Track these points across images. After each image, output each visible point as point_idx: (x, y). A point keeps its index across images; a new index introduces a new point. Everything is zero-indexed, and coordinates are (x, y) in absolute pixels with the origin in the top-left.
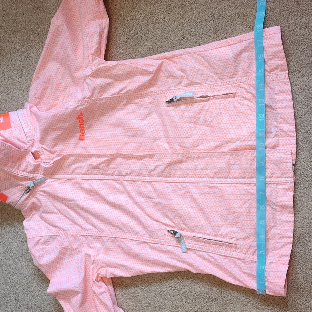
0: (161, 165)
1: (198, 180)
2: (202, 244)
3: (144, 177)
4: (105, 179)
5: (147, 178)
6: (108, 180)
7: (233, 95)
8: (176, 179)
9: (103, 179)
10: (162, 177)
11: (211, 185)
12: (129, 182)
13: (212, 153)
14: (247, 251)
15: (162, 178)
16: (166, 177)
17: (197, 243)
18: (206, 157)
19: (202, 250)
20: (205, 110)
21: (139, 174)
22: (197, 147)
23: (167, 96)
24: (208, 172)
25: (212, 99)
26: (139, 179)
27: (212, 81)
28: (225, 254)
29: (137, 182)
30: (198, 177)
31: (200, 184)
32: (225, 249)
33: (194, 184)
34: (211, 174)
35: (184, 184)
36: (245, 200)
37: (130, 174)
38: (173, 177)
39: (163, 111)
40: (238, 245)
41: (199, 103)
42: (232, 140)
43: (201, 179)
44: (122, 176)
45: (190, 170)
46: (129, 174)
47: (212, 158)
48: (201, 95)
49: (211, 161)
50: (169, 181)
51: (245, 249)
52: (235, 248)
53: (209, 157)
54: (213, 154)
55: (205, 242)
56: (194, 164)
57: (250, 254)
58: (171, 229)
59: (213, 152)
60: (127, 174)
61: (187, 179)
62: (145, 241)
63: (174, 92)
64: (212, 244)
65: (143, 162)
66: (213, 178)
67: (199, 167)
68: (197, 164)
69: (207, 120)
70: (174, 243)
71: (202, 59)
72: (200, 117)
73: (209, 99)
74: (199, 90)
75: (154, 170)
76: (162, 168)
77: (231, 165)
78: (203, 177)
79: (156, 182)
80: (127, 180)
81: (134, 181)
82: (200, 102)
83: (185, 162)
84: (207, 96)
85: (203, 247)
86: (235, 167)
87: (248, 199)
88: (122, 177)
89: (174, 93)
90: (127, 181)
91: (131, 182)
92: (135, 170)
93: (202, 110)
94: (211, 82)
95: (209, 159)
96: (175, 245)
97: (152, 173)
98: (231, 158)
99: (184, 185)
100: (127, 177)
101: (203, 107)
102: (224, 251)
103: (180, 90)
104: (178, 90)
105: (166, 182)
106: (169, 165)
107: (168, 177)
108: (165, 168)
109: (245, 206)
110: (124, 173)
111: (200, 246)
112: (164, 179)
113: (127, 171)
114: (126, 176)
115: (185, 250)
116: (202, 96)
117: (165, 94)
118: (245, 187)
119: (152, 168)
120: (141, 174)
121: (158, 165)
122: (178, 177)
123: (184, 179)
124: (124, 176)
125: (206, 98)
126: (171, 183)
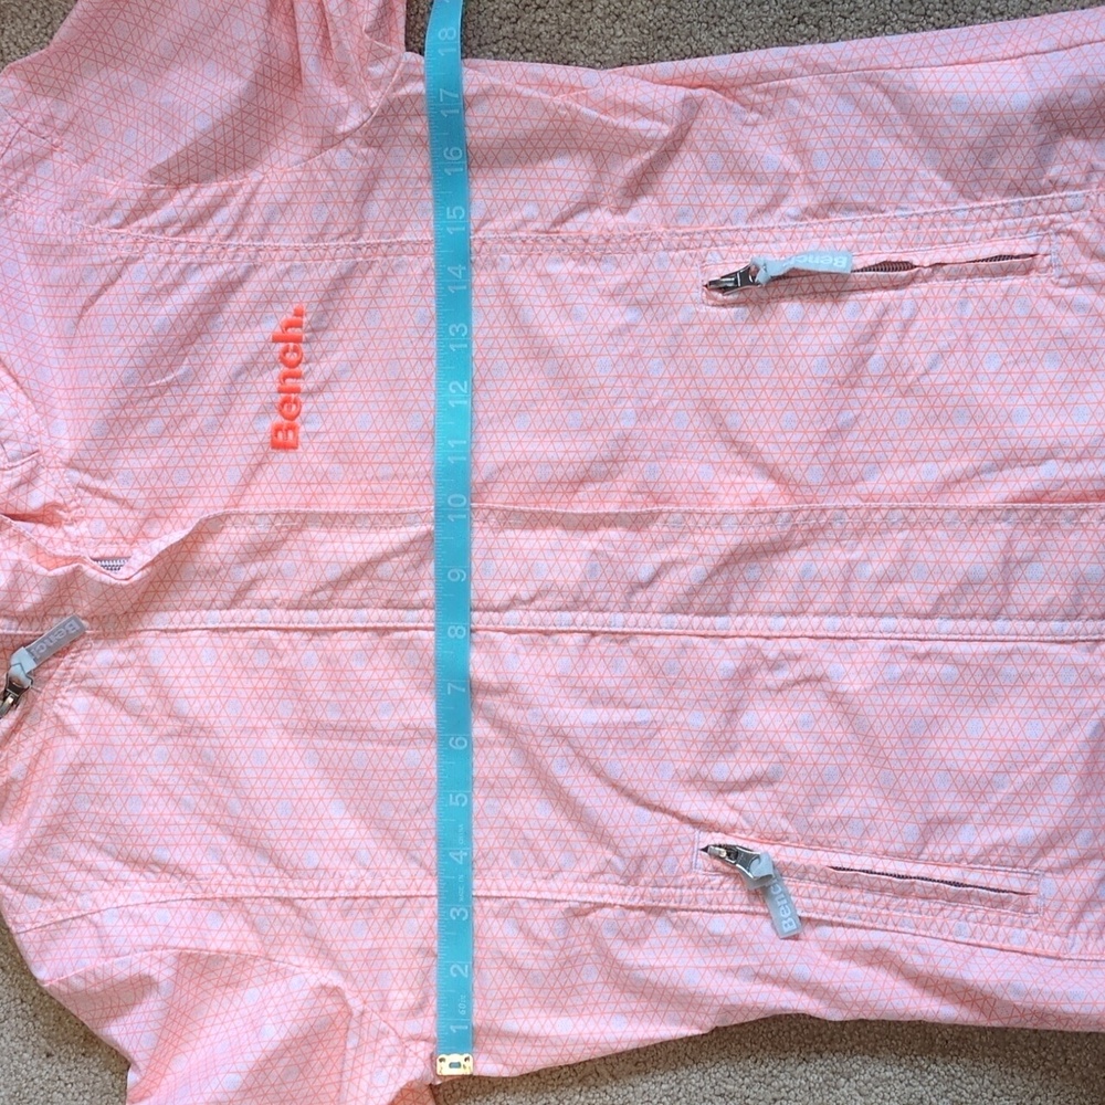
0: (685, 563)
1: (859, 625)
2: (869, 897)
3: (600, 616)
4: (399, 625)
5: (618, 621)
6: (416, 629)
7: (1024, 264)
8: (751, 623)
9: (390, 625)
10: (686, 613)
11: (922, 648)
12: (524, 636)
13: (929, 512)
14: (1075, 923)
15: (686, 619)
16: (707, 614)
17: (846, 894)
18: (901, 530)
19: (867, 924)
20: (897, 325)
21: (576, 604)
22: (853, 483)
23: (714, 257)
24: (906, 591)
25: (925, 279)
26: (574, 623)
27: (927, 199)
28: (972, 936)
29: (566, 637)
30: (860, 615)
31: (871, 643)
32: (973, 916)
33: (839, 644)
34: (918, 600)
35: (793, 641)
36: (1077, 712)
37: (532, 600)
38: (740, 613)
39: (691, 325)
40: (1033, 900)
41: (869, 295)
42: (1025, 456)
43: (871, 621)
44: (486, 610)
45: (824, 582)
46: (524, 602)
47: (928, 533)
48: (883, 258)
49: (922, 543)
50: (723, 633)
51: (1064, 915)
52: (1021, 908)
53: (912, 527)
54: (935, 516)
55: (882, 890)
56: (842, 557)
57: (1089, 933)
58: (719, 838)
59: (934, 508)
60: (513, 603)
61: (807, 623)
62: (601, 900)
63: (745, 242)
64: (917, 897)
65: (600, 547)
66: (928, 616)
67: (869, 570)
68: (856, 555)
69: (905, 367)
70: (737, 901)
71: (886, 100)
72: (872, 354)
73: (913, 279)
74: (867, 237)
75: (651, 582)
76: (695, 572)
77: (1019, 562)
78: (882, 615)
79: (658, 634)
80: (512, 627)
81: (547, 633)
82: (873, 289)
83: (799, 547)
84: (908, 266)
85: (875, 911)
86: (1035, 570)
87: (1090, 705)
88: (487, 615)
89: (746, 248)
90: (509, 632)
91: (535, 636)
92: (560, 584)
93: (880, 323)
94: (921, 202)
95: (912, 536)
96: (742, 909)
97: (640, 596)
98: (1018, 533)
99: (795, 646)
100: (513, 617)
101: (886, 311)
102: (968, 927)
103: (777, 233)
104: (767, 236)
105: (704, 636)
106: (726, 564)
107: (717, 614)
108: (710, 577)
109: (1076, 733)
110: (500, 598)
111: (860, 908)
112: (697, 620)
113: (513, 587)
114: (508, 608)
115: (790, 926)
116: (884, 263)
117: (703, 251)
118: (1078, 655)
119: (644, 573)
120: (586, 602)
121: (674, 563)
122: (761, 613)
123: (794, 622)
124: (496, 610)
125: (904, 274)
126: (727, 641)
